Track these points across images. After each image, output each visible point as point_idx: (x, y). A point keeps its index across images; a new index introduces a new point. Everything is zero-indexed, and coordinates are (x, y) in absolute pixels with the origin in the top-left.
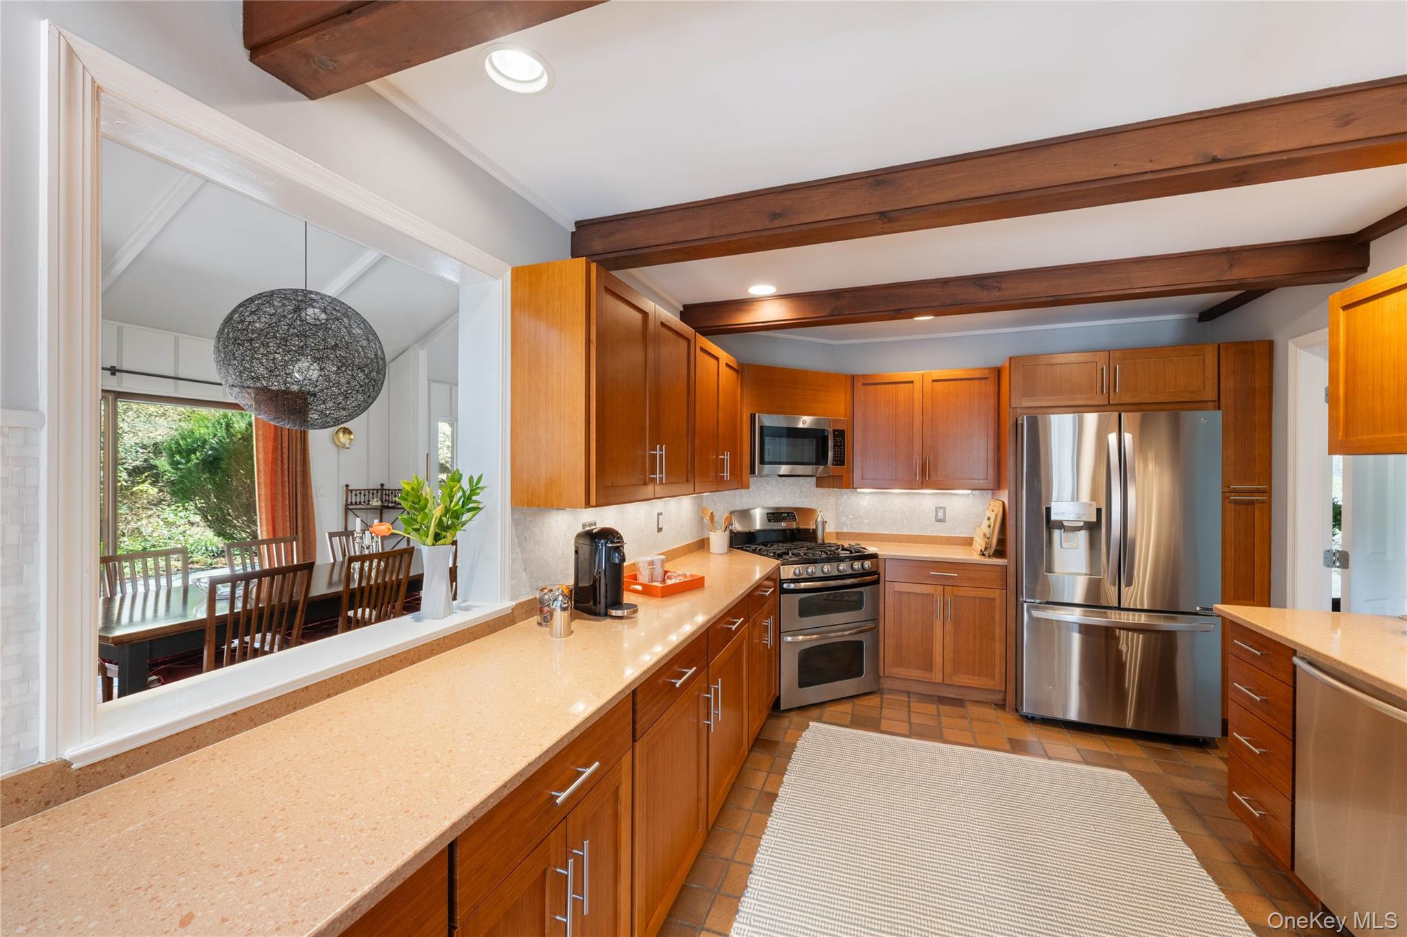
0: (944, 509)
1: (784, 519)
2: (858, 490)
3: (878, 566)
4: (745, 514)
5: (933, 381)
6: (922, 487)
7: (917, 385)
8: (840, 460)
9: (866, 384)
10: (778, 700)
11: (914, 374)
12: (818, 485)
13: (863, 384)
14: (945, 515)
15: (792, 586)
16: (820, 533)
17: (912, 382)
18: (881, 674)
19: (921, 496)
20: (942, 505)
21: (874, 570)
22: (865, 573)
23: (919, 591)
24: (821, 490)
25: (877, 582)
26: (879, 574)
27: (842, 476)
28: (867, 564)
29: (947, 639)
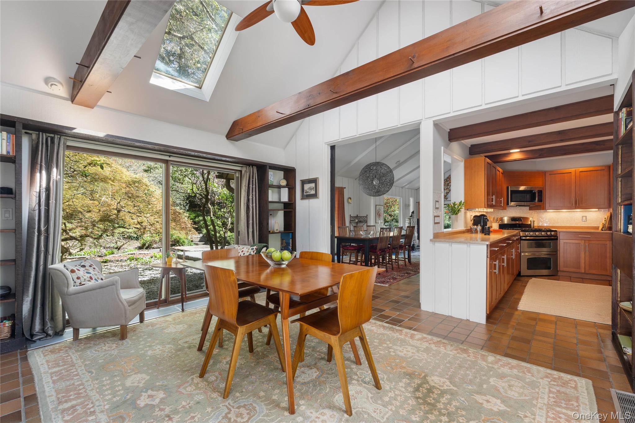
0: (586, 217)
1: (517, 221)
2: (548, 211)
3: (557, 234)
4: (502, 219)
5: (580, 172)
6: (576, 208)
7: (573, 174)
8: (540, 200)
9: (551, 174)
10: (520, 272)
11: (572, 170)
12: (530, 209)
13: (550, 174)
14: (586, 219)
15: (524, 238)
16: (532, 226)
17: (571, 173)
18: (559, 270)
19: (575, 212)
20: (585, 215)
21: (555, 235)
22: (551, 236)
23: (573, 242)
24: (531, 211)
25: (557, 239)
26: (557, 237)
27: (541, 206)
28: (553, 233)
29: (587, 258)
